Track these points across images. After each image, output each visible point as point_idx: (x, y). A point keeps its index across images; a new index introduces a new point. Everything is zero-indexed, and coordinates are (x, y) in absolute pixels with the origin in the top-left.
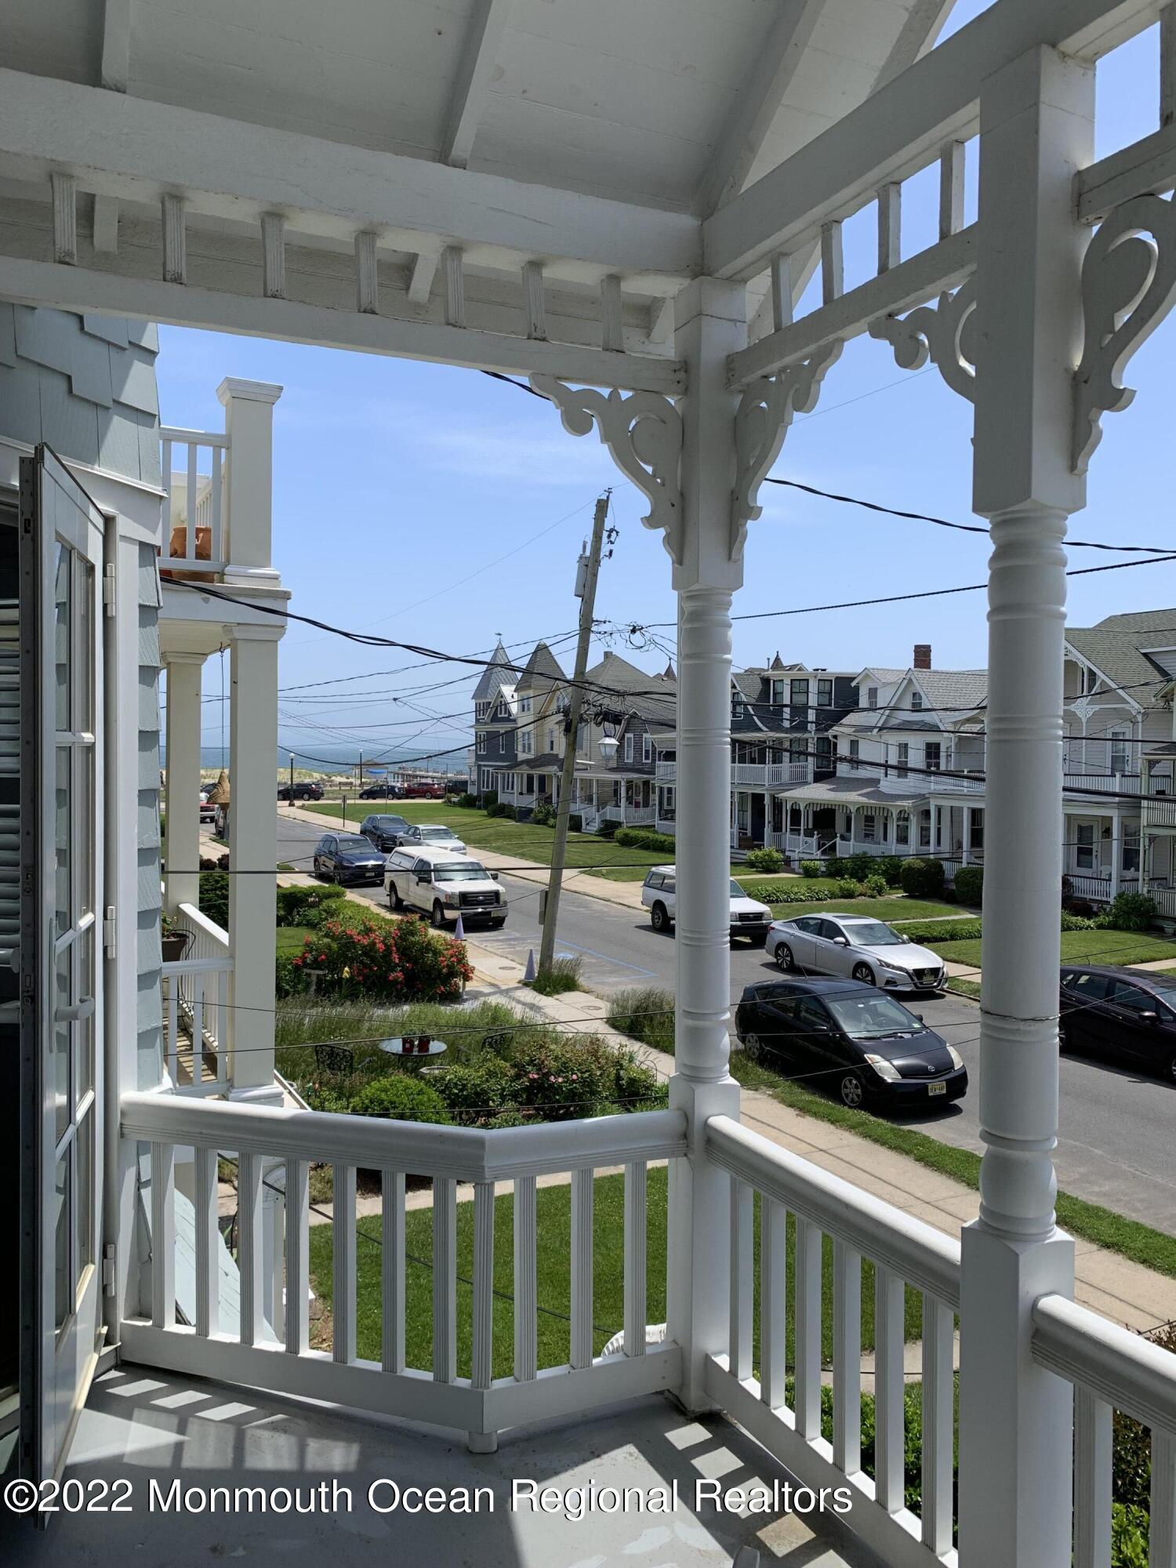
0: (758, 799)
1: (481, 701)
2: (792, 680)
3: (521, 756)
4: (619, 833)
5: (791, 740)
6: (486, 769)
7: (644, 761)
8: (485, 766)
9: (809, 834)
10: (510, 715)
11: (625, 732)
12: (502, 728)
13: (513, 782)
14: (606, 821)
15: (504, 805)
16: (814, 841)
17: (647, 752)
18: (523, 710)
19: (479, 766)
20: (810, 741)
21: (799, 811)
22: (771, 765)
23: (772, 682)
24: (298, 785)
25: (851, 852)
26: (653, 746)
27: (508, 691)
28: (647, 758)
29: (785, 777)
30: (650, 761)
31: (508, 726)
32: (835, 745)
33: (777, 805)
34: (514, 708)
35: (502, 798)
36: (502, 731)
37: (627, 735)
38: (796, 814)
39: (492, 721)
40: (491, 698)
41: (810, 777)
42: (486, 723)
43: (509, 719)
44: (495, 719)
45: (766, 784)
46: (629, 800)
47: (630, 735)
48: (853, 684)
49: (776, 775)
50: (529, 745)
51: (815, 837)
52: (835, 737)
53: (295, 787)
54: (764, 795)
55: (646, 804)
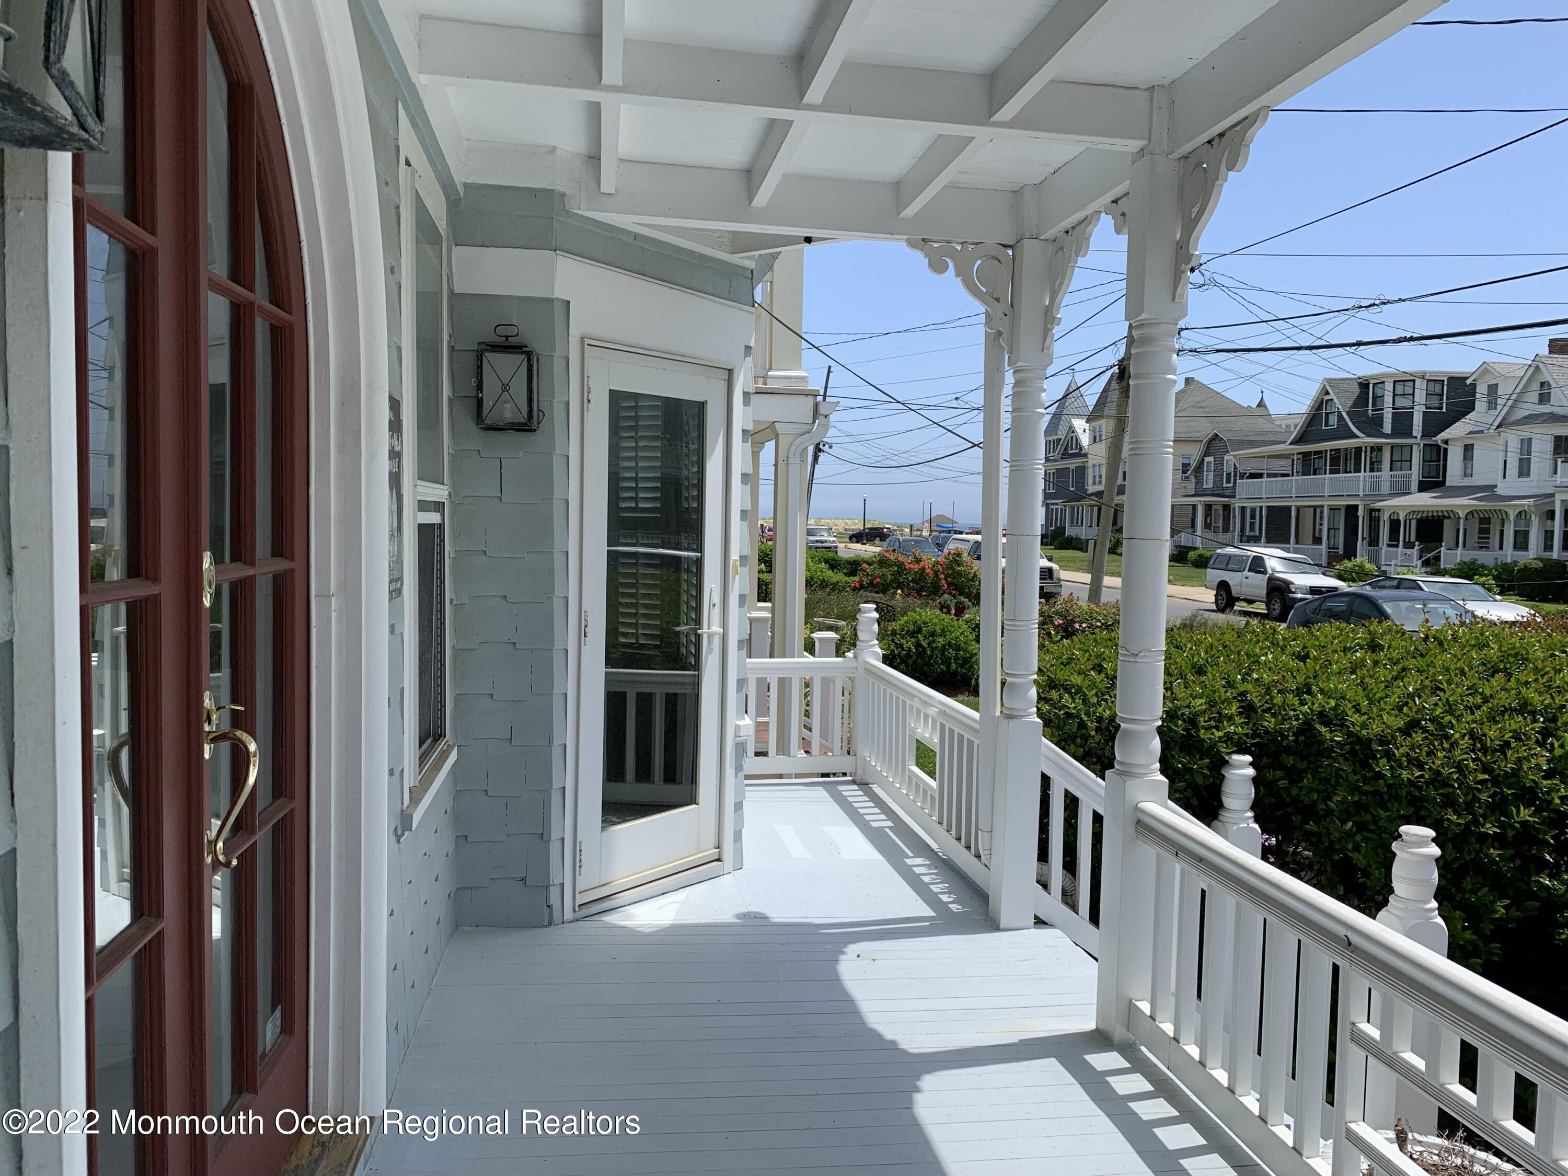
0: (1351, 511)
1: (1051, 438)
2: (1395, 382)
3: (1091, 489)
4: (1192, 555)
5: (1392, 447)
6: (1054, 507)
7: (1225, 485)
8: (1053, 504)
9: (1409, 545)
10: (1081, 449)
11: (1205, 456)
12: (1072, 464)
13: (1082, 518)
14: (1180, 547)
15: (1072, 538)
16: (1415, 552)
17: (1229, 474)
18: (1095, 441)
19: (1047, 505)
20: (1415, 448)
21: (1398, 521)
22: (1368, 474)
23: (1371, 386)
24: (870, 529)
25: (1458, 561)
26: (1235, 468)
27: (1080, 425)
28: (1228, 482)
29: (1385, 488)
30: (1231, 485)
31: (1077, 462)
32: (1446, 450)
33: (1374, 516)
34: (1085, 441)
35: (1070, 531)
36: (1072, 467)
37: (1207, 459)
38: (1395, 524)
39: (1062, 458)
40: (1061, 434)
41: (1414, 485)
42: (1055, 461)
43: (1081, 454)
44: (1066, 455)
45: (1361, 494)
46: (1207, 526)
47: (1211, 459)
48: (1468, 382)
49: (1375, 485)
50: (1100, 477)
51: (1416, 548)
52: (1446, 442)
53: (867, 531)
54: (1357, 506)
55: (1226, 530)
